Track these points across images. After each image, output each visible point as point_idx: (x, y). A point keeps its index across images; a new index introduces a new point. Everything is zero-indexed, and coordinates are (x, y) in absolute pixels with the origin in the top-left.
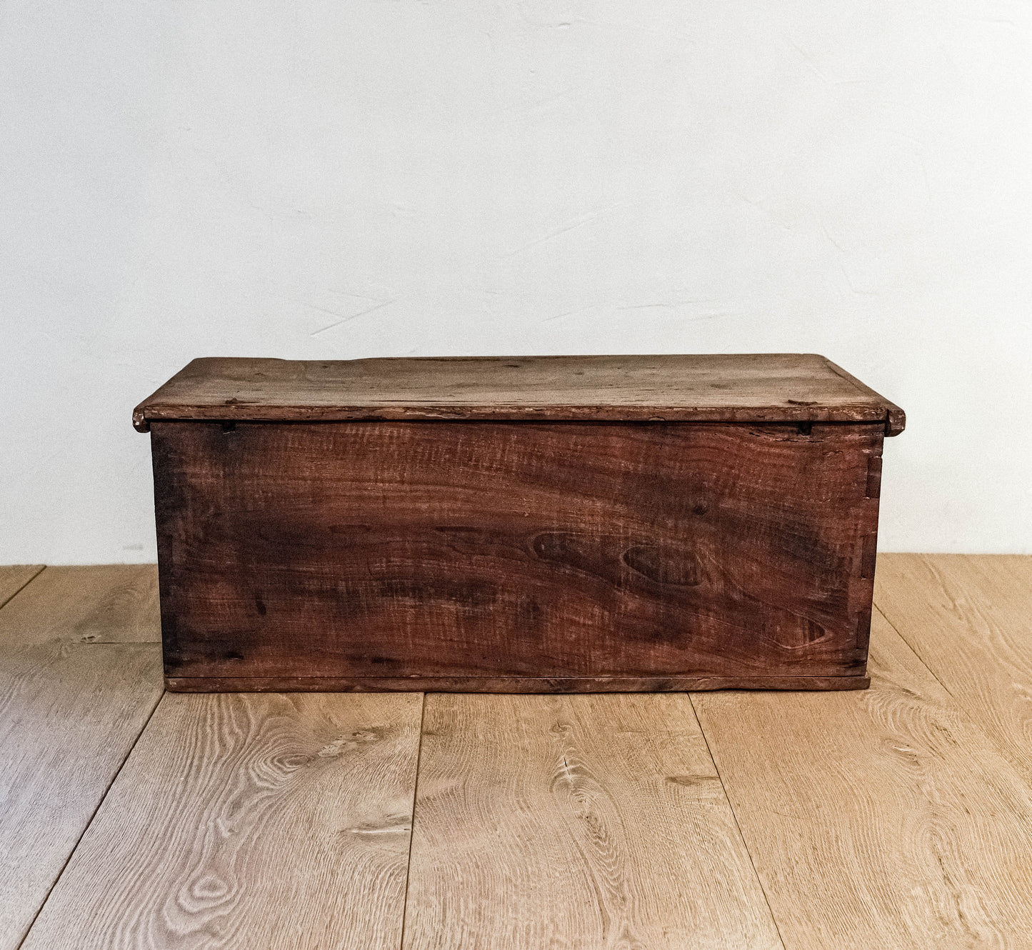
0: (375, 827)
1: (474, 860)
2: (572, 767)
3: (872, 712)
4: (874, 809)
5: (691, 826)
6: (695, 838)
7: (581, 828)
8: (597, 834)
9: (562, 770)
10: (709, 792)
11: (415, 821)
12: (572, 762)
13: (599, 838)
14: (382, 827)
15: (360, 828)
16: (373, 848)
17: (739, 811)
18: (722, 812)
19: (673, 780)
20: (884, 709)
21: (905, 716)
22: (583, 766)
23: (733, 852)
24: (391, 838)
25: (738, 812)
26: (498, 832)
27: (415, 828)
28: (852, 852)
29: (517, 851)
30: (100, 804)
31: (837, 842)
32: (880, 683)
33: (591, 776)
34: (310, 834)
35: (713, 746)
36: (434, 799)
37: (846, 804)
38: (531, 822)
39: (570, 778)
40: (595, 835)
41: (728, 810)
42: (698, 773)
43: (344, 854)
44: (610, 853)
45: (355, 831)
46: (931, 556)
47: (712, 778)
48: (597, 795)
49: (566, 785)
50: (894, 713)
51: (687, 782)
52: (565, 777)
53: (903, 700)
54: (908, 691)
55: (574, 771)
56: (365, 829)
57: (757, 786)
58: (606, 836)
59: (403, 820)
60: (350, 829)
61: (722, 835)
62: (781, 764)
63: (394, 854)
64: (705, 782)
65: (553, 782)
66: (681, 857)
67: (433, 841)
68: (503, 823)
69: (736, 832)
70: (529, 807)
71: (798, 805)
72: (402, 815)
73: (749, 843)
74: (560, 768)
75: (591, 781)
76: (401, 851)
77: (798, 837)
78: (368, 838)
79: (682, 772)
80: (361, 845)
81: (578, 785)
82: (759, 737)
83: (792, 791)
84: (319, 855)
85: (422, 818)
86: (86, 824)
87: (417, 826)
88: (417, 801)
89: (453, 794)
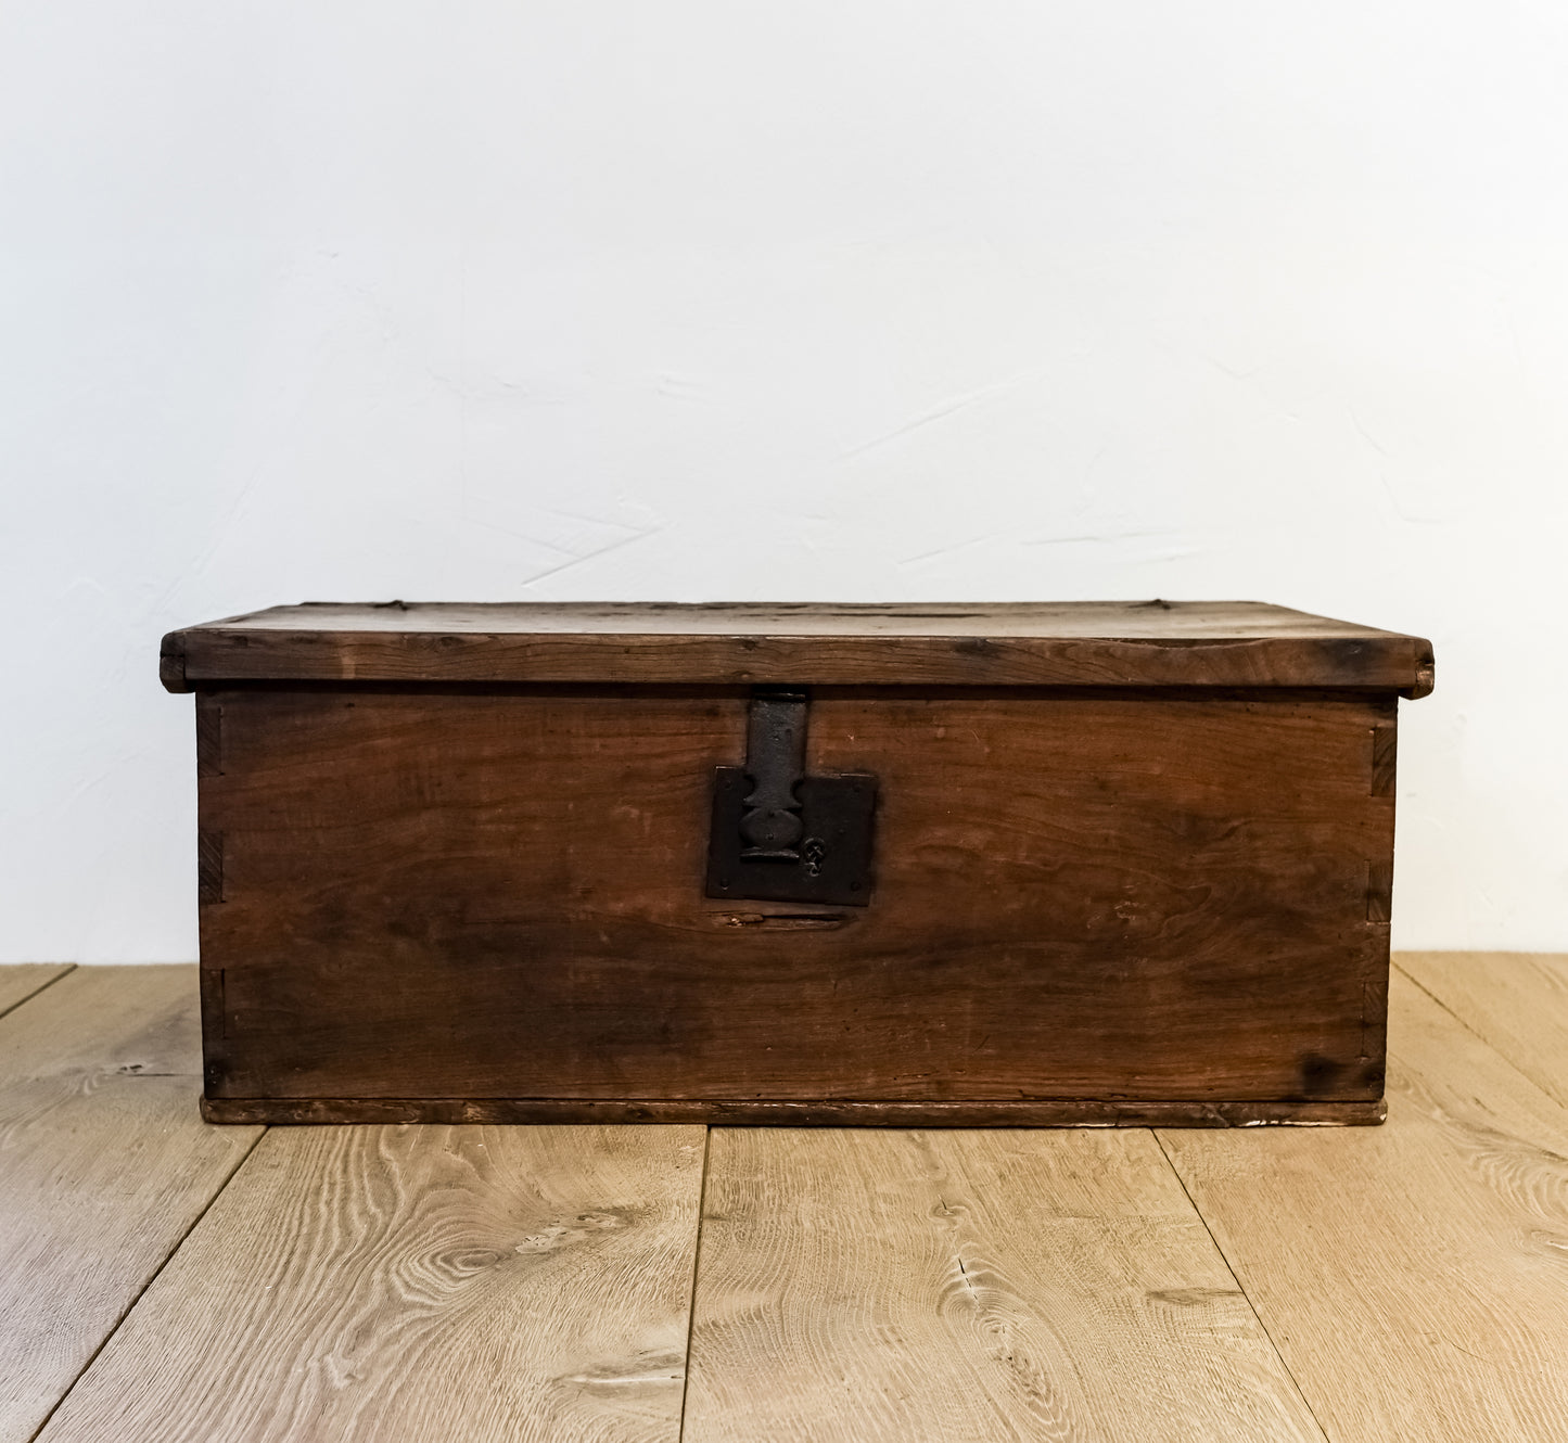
0: (616, 1373)
1: (803, 1432)
2: (972, 1274)
3: (1498, 1187)
4: (1537, 1347)
5: (1203, 1375)
6: (1214, 1397)
7: (1001, 1377)
8: (1031, 1387)
9: (956, 1280)
10: (1229, 1318)
11: (692, 1362)
12: (973, 1266)
13: (1036, 1394)
14: (630, 1373)
15: (590, 1375)
16: (612, 1409)
17: (1288, 1348)
18: (1257, 1350)
19: (1160, 1295)
20: (1517, 1183)
21: (1556, 1193)
22: (994, 1273)
23: (1289, 1421)
24: (645, 1392)
25: (1287, 1351)
26: (846, 1383)
27: (690, 1375)
28: (1513, 1422)
29: (884, 1417)
30: (116, 1329)
31: (1480, 1401)
32: (1502, 1142)
33: (1009, 1289)
34: (496, 1384)
35: (1223, 1240)
36: (727, 1326)
37: (1484, 1339)
38: (906, 1366)
39: (972, 1291)
40: (1027, 1389)
41: (1268, 1348)
42: (1205, 1284)
43: (559, 1419)
44: (1060, 1420)
45: (581, 1379)
47: (1231, 1293)
48: (1023, 1320)
49: (966, 1303)
50: (1537, 1189)
51: (1185, 1299)
52: (961, 1290)
53: (1548, 1167)
54: (1552, 1154)
55: (979, 1280)
56: (598, 1376)
57: (1314, 1306)
58: (1049, 1390)
59: (669, 1361)
60: (571, 1376)
61: (1263, 1390)
62: (1352, 1272)
63: (655, 1420)
64: (1218, 1299)
65: (943, 1298)
66: (1193, 1428)
67: (725, 1398)
68: (854, 1368)
69: (1288, 1385)
70: (900, 1341)
71: (1394, 1338)
72: (668, 1352)
73: (1318, 1406)
74: (952, 1275)
75: (1012, 1297)
76: (666, 1415)
77: (1406, 1395)
78: (606, 1392)
79: (1172, 1282)
80: (590, 1403)
81: (990, 1304)
82: (1305, 1226)
83: (1380, 1317)
84: (512, 1421)
85: (703, 1357)
86: (84, 1362)
87: (695, 1373)
88: (695, 1328)
89: (760, 1317)
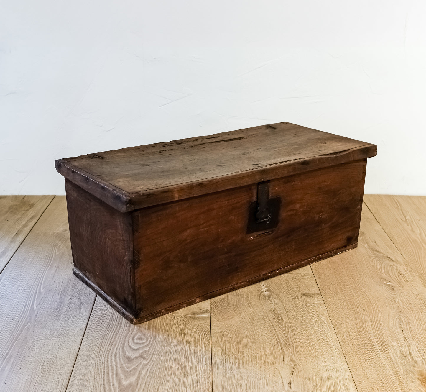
0: (196, 314)
1: (234, 328)
2: (266, 289)
3: (376, 267)
4: (378, 309)
5: (312, 315)
6: (313, 320)
7: (272, 315)
8: (278, 318)
9: (263, 290)
10: (318, 300)
11: (211, 311)
12: (266, 287)
13: (279, 319)
14: (199, 314)
15: (191, 314)
16: (197, 323)
17: (329, 308)
18: (323, 309)
19: (304, 295)
20: (380, 266)
21: (388, 269)
22: (270, 288)
23: (327, 326)
24: (203, 319)
25: (328, 309)
26: (242, 316)
27: (211, 315)
28: (371, 326)
29: (249, 325)
30: (94, 303)
31: (365, 322)
32: (379, 254)
33: (274, 293)
34: (173, 317)
35: (318, 280)
36: (217, 302)
37: (368, 307)
38: (253, 312)
39: (266, 293)
40: (277, 318)
41: (325, 308)
42: (313, 292)
43: (187, 325)
44: (283, 326)
45: (190, 316)
46: (396, 196)
47: (318, 294)
48: (276, 301)
49: (265, 296)
50: (384, 267)
51: (309, 296)
52: (264, 293)
53: (387, 261)
54: (389, 258)
55: (267, 290)
56: (193, 315)
57: (335, 298)
58: (281, 318)
59: (207, 311)
60: (188, 315)
61: (323, 318)
62: (343, 289)
63: (206, 325)
64: (316, 296)
65: (260, 294)
66: (309, 327)
67: (218, 320)
68: (243, 313)
69: (328, 317)
70: (252, 306)
71: (350, 306)
72: (206, 309)
73: (333, 322)
74: (262, 289)
75: (274, 295)
76: (207, 324)
77: (351, 320)
78: (195, 319)
79: (307, 291)
80: (192, 321)
81: (270, 296)
82: (335, 277)
83: (348, 301)
84: (178, 326)
85: (213, 310)
86: (90, 312)
87: (212, 314)
88: (211, 303)
89: (223, 300)
